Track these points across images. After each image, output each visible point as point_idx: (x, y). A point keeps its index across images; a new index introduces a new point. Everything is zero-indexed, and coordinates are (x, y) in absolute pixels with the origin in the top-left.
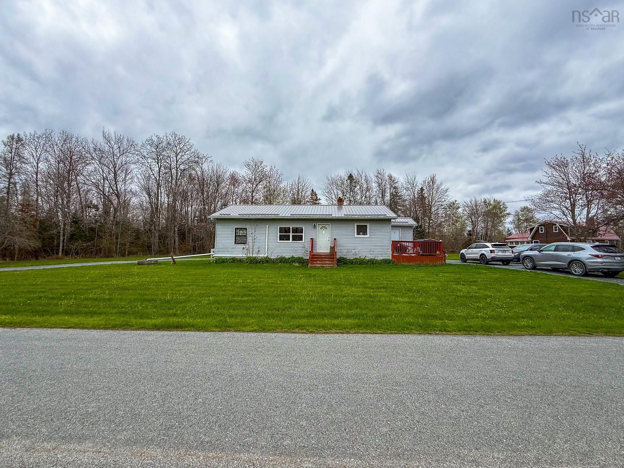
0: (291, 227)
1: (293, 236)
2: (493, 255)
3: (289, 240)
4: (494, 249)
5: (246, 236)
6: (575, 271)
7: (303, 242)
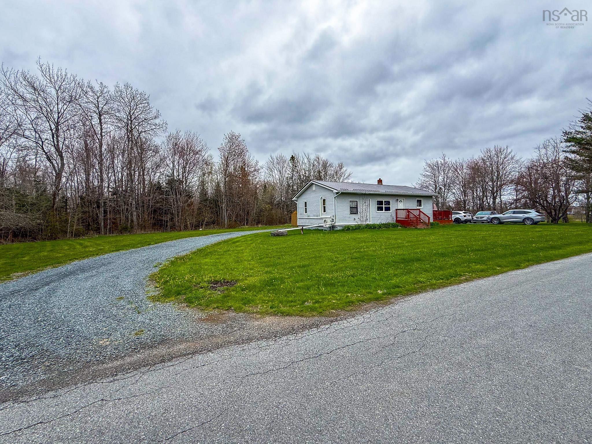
0: (384, 201)
1: (385, 207)
2: (465, 218)
3: (383, 210)
4: (465, 215)
5: (357, 208)
6: (527, 223)
7: (391, 211)
